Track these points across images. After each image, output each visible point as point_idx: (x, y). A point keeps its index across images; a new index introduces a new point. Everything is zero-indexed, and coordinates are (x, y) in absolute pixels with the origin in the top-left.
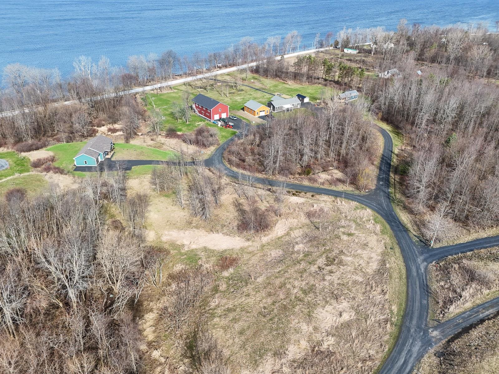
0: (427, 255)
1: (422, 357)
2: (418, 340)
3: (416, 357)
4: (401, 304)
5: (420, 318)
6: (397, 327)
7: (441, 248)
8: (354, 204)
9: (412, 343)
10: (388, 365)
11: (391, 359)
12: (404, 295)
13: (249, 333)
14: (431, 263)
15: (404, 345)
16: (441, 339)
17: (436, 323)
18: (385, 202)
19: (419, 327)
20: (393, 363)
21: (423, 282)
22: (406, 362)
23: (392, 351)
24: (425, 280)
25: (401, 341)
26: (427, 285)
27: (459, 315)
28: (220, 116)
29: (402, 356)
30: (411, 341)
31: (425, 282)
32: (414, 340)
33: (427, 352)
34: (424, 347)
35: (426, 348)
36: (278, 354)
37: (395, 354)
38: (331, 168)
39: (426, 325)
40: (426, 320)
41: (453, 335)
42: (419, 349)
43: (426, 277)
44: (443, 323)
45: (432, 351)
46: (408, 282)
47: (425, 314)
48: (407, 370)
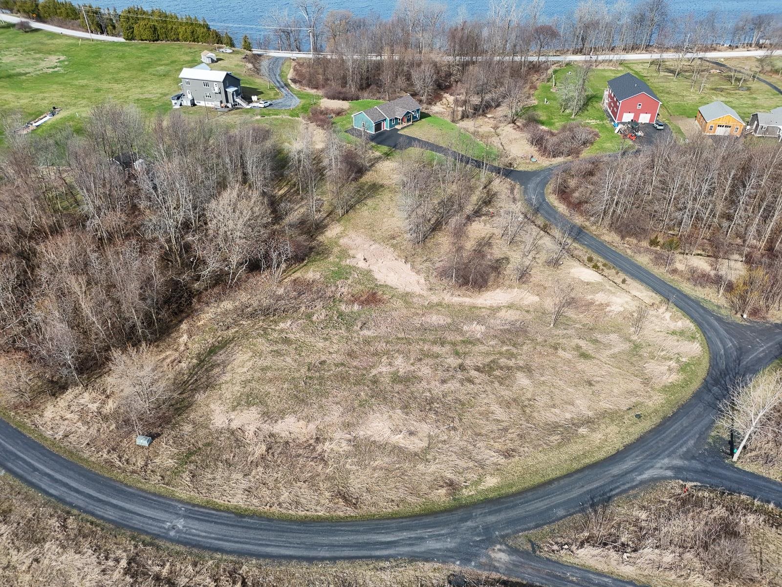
0: (699, 466)
1: (427, 560)
2: (458, 540)
3: (416, 552)
4: (511, 486)
5: (511, 522)
6: (453, 503)
7: (752, 474)
9: (443, 535)
10: (362, 525)
11: (377, 525)
12: (538, 480)
14: (685, 480)
15: (426, 526)
16: (496, 569)
17: (529, 547)
19: (487, 529)
20: (374, 529)
21: (611, 490)
22: (389, 544)
23: (394, 518)
24: (617, 491)
25: (426, 520)
26: (610, 498)
27: (585, 570)
28: (637, 116)
29: (400, 534)
30: (443, 532)
31: (614, 493)
32: (451, 535)
33: (444, 562)
34: (449, 554)
35: (452, 557)
37: (394, 525)
39: (503, 537)
40: (518, 532)
41: (525, 582)
42: (437, 550)
43: (633, 488)
44: (539, 557)
45: (456, 567)
46: (578, 471)
47: (532, 524)
48: (378, 553)
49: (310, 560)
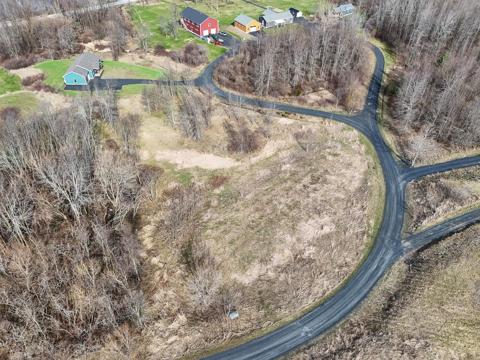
0: (407, 174)
1: (393, 263)
2: (391, 249)
3: (387, 264)
4: (378, 219)
5: (395, 230)
6: (373, 239)
7: (421, 167)
8: (342, 125)
10: (361, 270)
11: (365, 266)
12: (382, 211)
13: (238, 243)
14: (410, 181)
15: (377, 253)
16: (411, 249)
17: (409, 235)
18: (371, 123)
19: (392, 238)
20: (366, 268)
21: (401, 199)
22: (378, 268)
23: (366, 259)
24: (402, 198)
25: (375, 250)
26: (404, 201)
27: (431, 228)
28: (210, 31)
29: (375, 263)
30: (384, 251)
31: (402, 199)
32: (387, 249)
33: (398, 260)
34: (395, 256)
35: (397, 256)
36: (264, 261)
37: (369, 261)
38: (321, 88)
39: (399, 237)
40: (400, 233)
41: (423, 246)
42: (391, 257)
43: (404, 193)
44: (415, 235)
45: (402, 259)
46: (386, 199)
47: (400, 227)
48: (379, 275)
49: (365, 296)
